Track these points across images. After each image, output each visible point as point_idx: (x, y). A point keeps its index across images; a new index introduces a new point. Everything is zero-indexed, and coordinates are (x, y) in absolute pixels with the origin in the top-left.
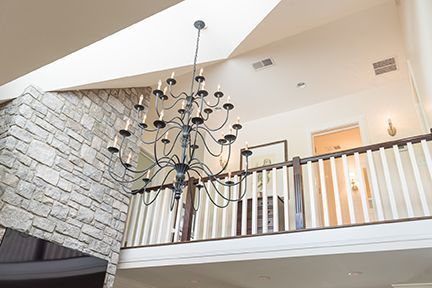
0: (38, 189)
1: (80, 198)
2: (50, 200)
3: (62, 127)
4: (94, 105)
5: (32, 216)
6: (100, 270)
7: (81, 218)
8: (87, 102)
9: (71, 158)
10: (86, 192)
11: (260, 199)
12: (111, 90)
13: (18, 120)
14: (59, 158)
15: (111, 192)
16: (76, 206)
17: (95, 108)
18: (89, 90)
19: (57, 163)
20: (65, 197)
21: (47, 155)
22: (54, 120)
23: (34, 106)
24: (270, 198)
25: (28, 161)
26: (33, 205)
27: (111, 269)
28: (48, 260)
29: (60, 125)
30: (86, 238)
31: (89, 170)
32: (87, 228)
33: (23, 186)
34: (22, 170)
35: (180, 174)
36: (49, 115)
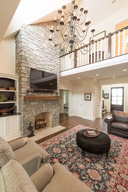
0: (35, 57)
1: (46, 59)
2: (39, 60)
3: (35, 38)
4: (43, 29)
5: (36, 65)
6: (56, 78)
7: (48, 64)
8: (40, 27)
9: (41, 47)
10: (47, 57)
11: (96, 53)
12: (47, 22)
13: (22, 36)
14: (38, 48)
15: (54, 57)
16: (46, 61)
17: (43, 30)
18: (40, 23)
19: (38, 49)
20: (42, 59)
21: (34, 47)
22: (33, 35)
23: (25, 31)
24: (100, 52)
25: (30, 49)
26: (35, 62)
27: (58, 77)
28: (46, 77)
29: (35, 37)
30: (50, 69)
31: (47, 51)
32: (50, 67)
33: (31, 57)
34: (29, 52)
35: (71, 44)
36: (31, 34)
